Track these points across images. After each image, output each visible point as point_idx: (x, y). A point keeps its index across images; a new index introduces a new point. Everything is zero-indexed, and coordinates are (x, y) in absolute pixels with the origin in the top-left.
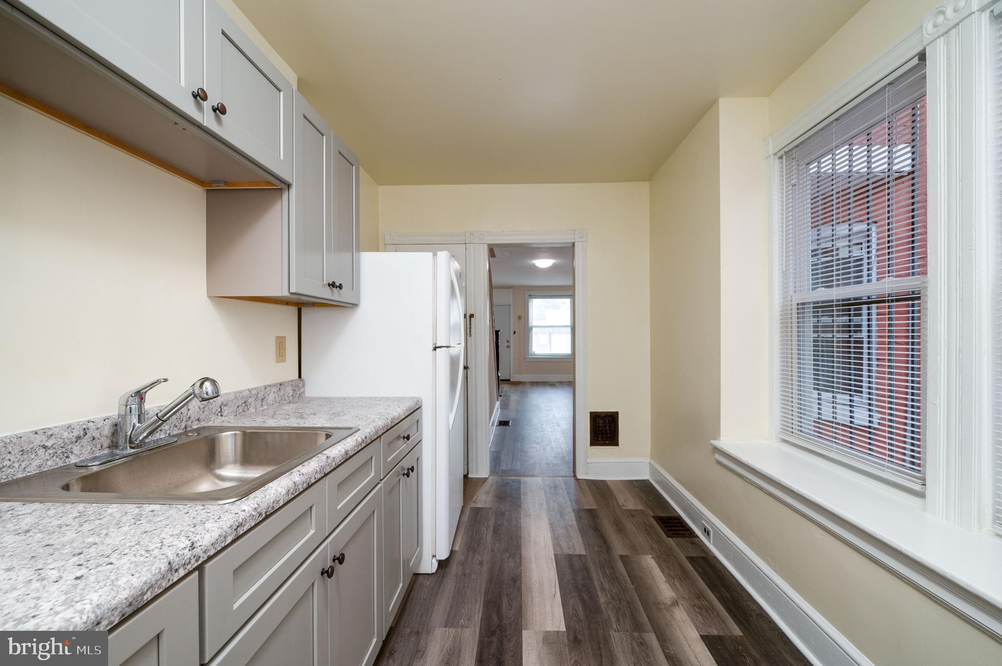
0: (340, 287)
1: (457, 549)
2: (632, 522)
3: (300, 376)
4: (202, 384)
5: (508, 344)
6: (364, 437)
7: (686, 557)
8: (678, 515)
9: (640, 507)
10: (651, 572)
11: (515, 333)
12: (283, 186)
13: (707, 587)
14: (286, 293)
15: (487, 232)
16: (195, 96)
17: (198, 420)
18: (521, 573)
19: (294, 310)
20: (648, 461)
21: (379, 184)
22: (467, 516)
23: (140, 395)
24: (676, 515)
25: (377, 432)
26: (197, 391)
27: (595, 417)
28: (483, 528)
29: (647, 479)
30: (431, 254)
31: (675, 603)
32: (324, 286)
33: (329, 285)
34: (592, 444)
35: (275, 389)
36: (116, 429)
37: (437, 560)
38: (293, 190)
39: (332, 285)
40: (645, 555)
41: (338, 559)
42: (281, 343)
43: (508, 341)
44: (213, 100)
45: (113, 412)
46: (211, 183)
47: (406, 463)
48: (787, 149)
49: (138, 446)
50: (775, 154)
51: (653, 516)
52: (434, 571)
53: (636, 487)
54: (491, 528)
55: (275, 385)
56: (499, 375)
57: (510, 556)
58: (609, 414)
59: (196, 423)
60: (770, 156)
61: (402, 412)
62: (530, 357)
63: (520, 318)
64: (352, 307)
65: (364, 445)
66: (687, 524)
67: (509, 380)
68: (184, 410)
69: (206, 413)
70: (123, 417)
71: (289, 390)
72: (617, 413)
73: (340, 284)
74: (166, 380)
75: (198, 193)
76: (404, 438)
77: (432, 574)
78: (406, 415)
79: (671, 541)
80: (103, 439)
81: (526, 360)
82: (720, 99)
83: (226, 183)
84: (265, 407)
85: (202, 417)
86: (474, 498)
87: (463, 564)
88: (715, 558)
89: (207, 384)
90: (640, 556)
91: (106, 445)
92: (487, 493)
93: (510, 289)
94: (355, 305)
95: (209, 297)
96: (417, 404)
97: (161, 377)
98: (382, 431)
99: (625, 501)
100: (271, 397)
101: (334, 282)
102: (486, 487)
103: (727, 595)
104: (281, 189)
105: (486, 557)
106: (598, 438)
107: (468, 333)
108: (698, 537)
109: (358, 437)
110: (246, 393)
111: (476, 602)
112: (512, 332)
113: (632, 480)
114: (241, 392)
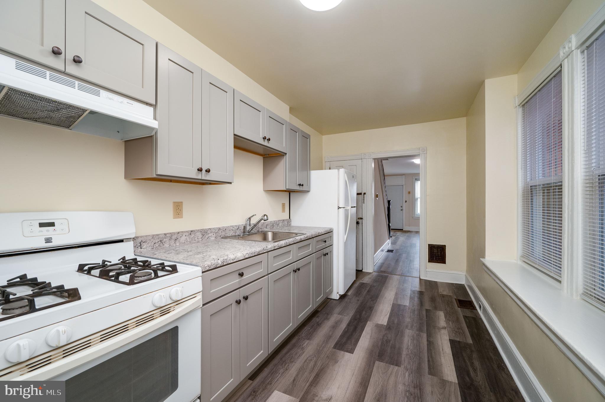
0: (303, 185)
1: (349, 294)
2: (441, 299)
3: (290, 218)
4: (264, 216)
5: (402, 208)
6: (307, 236)
7: (463, 316)
8: (471, 300)
9: (451, 294)
10: (439, 317)
11: (406, 202)
12: (284, 154)
13: (466, 327)
14: (285, 189)
15: (373, 153)
16: (263, 139)
17: (261, 229)
18: (374, 306)
19: (288, 193)
20: (465, 274)
21: (323, 135)
22: (357, 285)
23: (250, 218)
24: (470, 300)
25: (312, 236)
26: (263, 218)
27: (432, 247)
28: (363, 290)
29: (463, 284)
30: (337, 170)
31: (444, 328)
32: (297, 185)
33: (299, 185)
34: (429, 262)
35: (282, 222)
36: (245, 228)
37: (339, 294)
38: (287, 155)
39: (300, 185)
40: (440, 311)
41: (298, 269)
42: (283, 205)
43: (402, 207)
44: (267, 138)
45: (244, 223)
46: (265, 155)
47: (325, 251)
48: (523, 104)
49: (249, 233)
50: (519, 105)
51: (455, 299)
52: (338, 299)
53: (454, 286)
54: (367, 291)
55: (282, 220)
56: (390, 225)
57: (372, 300)
58: (440, 246)
59: (260, 229)
60: (516, 107)
61: (323, 231)
62: (416, 216)
63: (409, 193)
64: (307, 192)
65: (307, 238)
66: (474, 304)
67: (402, 230)
68: (258, 225)
69: (263, 227)
70: (246, 224)
71: (286, 222)
72: (445, 246)
73: (303, 184)
74: (256, 215)
75: (261, 158)
76: (324, 241)
77: (337, 300)
78: (325, 233)
79: (459, 309)
80: (242, 230)
81: (414, 218)
82: (485, 80)
83: (268, 155)
84: (279, 227)
85: (262, 228)
86: (363, 279)
87: (350, 299)
88: (481, 319)
89: (265, 217)
90: (437, 311)
91: (242, 232)
92: (370, 278)
93: (403, 176)
94: (309, 191)
95: (264, 190)
96: (330, 230)
97: (255, 214)
98: (314, 236)
99: (443, 291)
100: (280, 224)
101: (300, 184)
102: (370, 276)
103: (476, 331)
104: (284, 155)
105: (361, 299)
106: (433, 258)
107: (363, 202)
108: (477, 310)
109: (305, 236)
110: (273, 222)
111: (352, 311)
112: (404, 201)
113: (454, 283)
114: (272, 221)
